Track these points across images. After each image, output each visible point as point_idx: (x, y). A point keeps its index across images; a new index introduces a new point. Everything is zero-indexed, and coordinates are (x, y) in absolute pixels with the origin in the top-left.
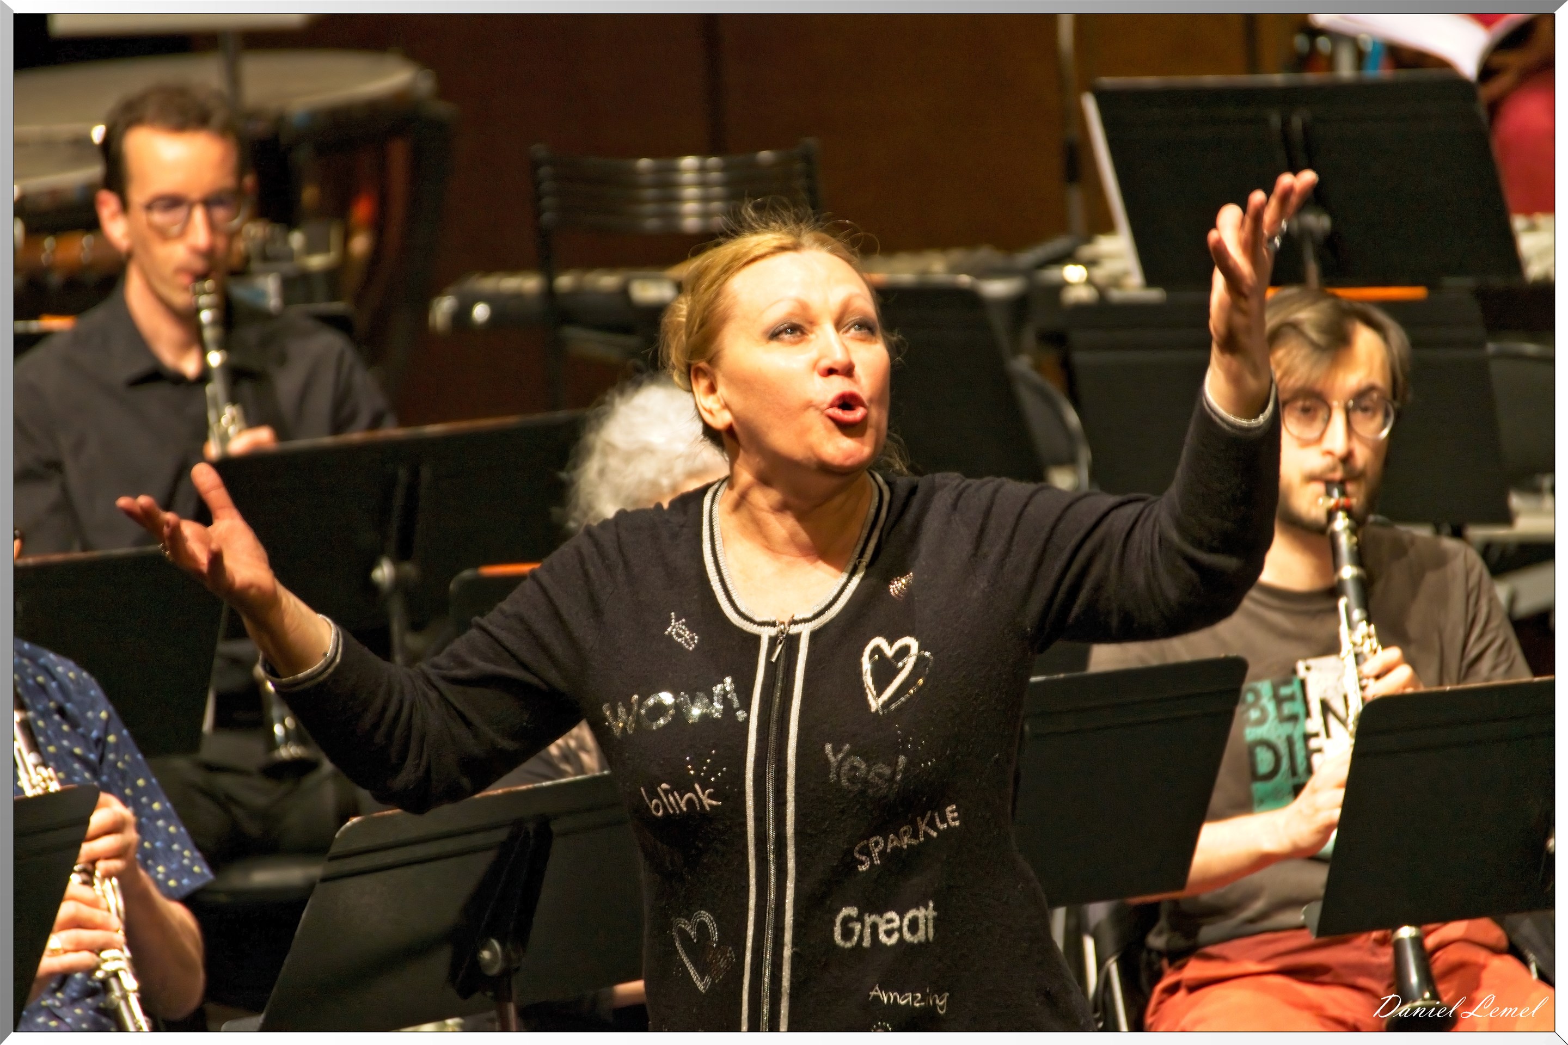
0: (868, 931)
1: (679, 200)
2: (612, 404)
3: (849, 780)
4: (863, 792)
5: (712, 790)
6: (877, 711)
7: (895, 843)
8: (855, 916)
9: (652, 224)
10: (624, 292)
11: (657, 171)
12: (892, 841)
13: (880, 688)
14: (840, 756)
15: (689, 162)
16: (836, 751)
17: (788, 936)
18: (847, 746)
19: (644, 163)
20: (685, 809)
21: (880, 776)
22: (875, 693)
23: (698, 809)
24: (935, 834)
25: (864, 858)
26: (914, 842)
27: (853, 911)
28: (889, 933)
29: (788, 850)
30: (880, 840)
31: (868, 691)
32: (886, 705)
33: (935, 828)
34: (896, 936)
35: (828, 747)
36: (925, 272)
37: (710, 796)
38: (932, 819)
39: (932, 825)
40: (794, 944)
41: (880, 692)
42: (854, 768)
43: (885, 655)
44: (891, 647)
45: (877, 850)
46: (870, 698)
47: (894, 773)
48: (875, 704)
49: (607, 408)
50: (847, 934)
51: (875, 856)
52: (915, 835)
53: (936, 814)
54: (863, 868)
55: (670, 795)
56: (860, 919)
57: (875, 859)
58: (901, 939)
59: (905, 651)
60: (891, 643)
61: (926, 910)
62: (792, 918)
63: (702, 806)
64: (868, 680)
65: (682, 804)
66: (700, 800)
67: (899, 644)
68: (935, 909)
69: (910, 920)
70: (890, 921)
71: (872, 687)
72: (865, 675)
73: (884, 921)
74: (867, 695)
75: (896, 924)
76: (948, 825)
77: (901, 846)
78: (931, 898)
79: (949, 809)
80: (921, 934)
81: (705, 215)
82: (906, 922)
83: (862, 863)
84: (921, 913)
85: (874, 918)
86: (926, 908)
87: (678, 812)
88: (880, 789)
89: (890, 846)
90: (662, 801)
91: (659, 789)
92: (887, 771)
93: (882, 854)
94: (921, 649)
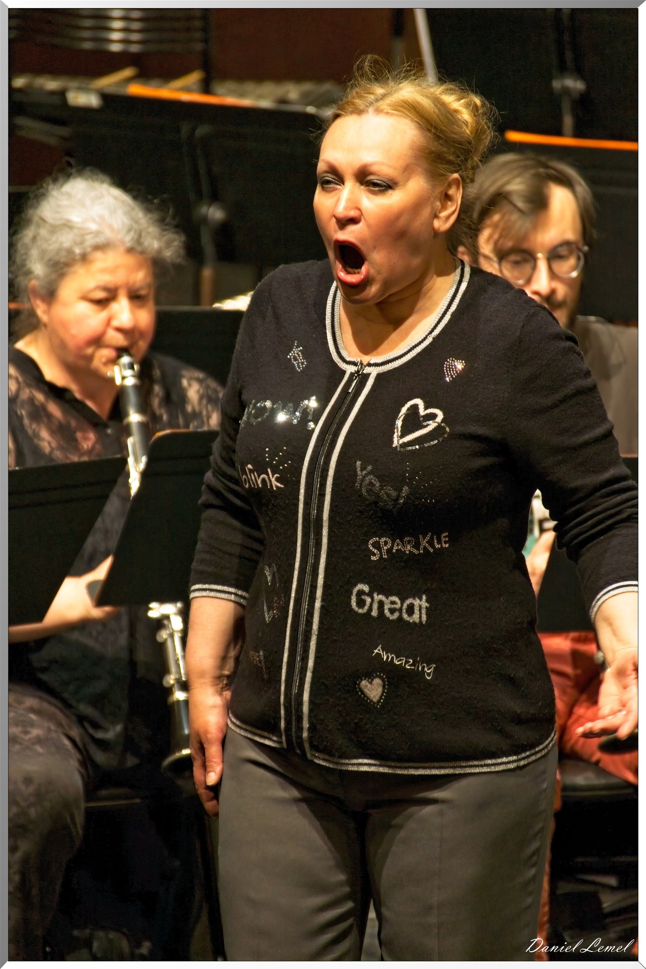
0: (375, 606)
1: (109, 30)
3: (367, 492)
4: (376, 503)
5: (279, 476)
6: (396, 447)
7: (400, 547)
8: (367, 592)
9: (87, 45)
12: (398, 545)
13: (405, 432)
14: (364, 472)
16: (362, 469)
17: (319, 593)
18: (370, 468)
20: (260, 486)
21: (388, 495)
22: (400, 434)
23: (269, 487)
24: (431, 550)
25: (376, 551)
26: (415, 551)
27: (366, 588)
28: (392, 611)
29: (323, 530)
30: (390, 542)
31: (396, 430)
32: (404, 445)
33: (433, 546)
34: (396, 615)
35: (358, 463)
37: (277, 480)
38: (432, 538)
39: (431, 543)
40: (323, 600)
41: (403, 435)
42: (371, 484)
43: (419, 413)
44: (424, 411)
45: (385, 548)
46: (396, 436)
47: (398, 497)
50: (361, 603)
51: (384, 552)
52: (417, 546)
53: (435, 537)
54: (373, 558)
55: (252, 474)
56: (370, 594)
57: (383, 553)
58: (400, 618)
59: (433, 417)
60: (426, 408)
61: (420, 601)
62: (323, 580)
63: (271, 486)
64: (399, 423)
65: (259, 482)
66: (270, 481)
67: (431, 410)
68: (427, 601)
69: (408, 605)
70: (393, 603)
71: (400, 429)
72: (399, 419)
73: (388, 601)
74: (394, 433)
75: (398, 606)
76: (442, 546)
77: (405, 551)
78: (424, 593)
79: (444, 535)
80: (416, 617)
81: (126, 41)
82: (405, 606)
83: (374, 554)
84: (417, 602)
85: (381, 597)
86: (421, 599)
87: (256, 487)
88: (388, 504)
89: (395, 548)
90: (247, 476)
91: (246, 468)
92: (394, 494)
93: (389, 551)
94: (443, 421)
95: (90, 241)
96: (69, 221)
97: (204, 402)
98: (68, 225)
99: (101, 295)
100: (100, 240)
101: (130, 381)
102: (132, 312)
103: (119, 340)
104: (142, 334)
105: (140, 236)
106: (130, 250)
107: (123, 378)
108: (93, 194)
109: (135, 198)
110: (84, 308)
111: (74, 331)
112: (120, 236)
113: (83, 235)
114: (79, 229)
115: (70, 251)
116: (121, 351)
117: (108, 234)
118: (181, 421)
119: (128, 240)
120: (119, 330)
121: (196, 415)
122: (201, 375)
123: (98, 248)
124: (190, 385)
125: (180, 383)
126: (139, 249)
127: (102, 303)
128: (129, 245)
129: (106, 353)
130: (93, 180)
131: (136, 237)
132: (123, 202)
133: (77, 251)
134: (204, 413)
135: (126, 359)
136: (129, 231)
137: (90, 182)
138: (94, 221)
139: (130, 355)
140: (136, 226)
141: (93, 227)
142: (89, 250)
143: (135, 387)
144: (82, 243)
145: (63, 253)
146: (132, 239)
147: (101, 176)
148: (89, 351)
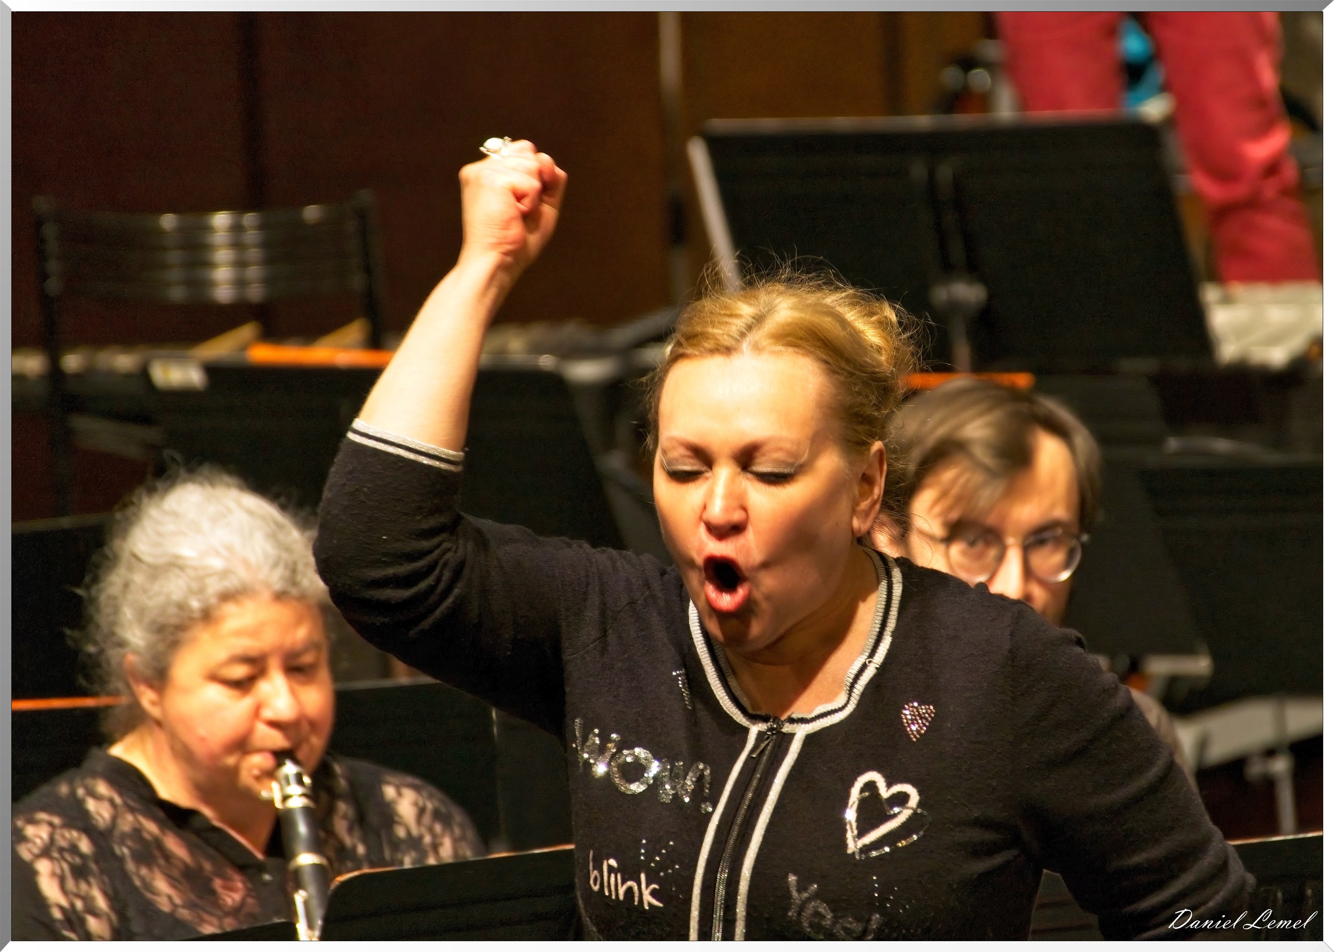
1: (211, 265)
2: (139, 506)
3: (809, 925)
5: (657, 887)
6: (854, 853)
9: (177, 294)
10: (144, 374)
11: (181, 230)
13: (863, 829)
14: (804, 895)
15: (221, 220)
16: (801, 890)
18: (812, 888)
19: (168, 221)
20: (622, 897)
21: (847, 931)
22: (856, 832)
23: (637, 903)
31: (848, 827)
32: (866, 849)
35: (793, 878)
36: (502, 352)
37: (654, 893)
41: (861, 834)
42: (817, 914)
43: (879, 794)
44: (887, 791)
46: (849, 836)
47: (865, 932)
48: (853, 845)
49: (131, 510)
55: (612, 875)
59: (901, 799)
60: (889, 785)
63: (641, 901)
65: (622, 891)
66: (641, 894)
67: (898, 788)
71: (854, 825)
72: (850, 809)
74: (845, 831)
81: (240, 283)
87: (613, 897)
90: (602, 876)
92: (856, 927)
94: (920, 804)
95: (214, 586)
96: (178, 557)
97: (427, 819)
98: (176, 564)
99: (240, 671)
100: (230, 583)
101: (297, 801)
102: (293, 692)
103: (278, 740)
104: (313, 725)
105: (294, 571)
106: (280, 596)
107: (285, 798)
108: (212, 509)
109: (283, 508)
110: (215, 693)
111: (202, 732)
112: (263, 574)
113: (201, 579)
114: (195, 568)
115: (182, 606)
116: (280, 756)
117: (242, 574)
118: (387, 854)
119: (276, 579)
120: (274, 724)
121: (414, 843)
122: (417, 782)
123: (227, 597)
124: (400, 794)
125: (382, 794)
126: (294, 591)
127: (242, 685)
128: (278, 586)
129: (259, 761)
130: (212, 484)
131: (287, 573)
132: (263, 518)
133: (195, 604)
134: (427, 839)
135: (290, 769)
136: (275, 565)
137: (208, 489)
138: (218, 554)
139: (296, 762)
140: (284, 555)
141: (217, 563)
142: (213, 601)
143: (306, 810)
144: (201, 591)
145: (172, 610)
146: (282, 578)
147: (227, 478)
148: (231, 760)
